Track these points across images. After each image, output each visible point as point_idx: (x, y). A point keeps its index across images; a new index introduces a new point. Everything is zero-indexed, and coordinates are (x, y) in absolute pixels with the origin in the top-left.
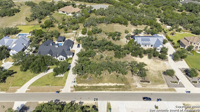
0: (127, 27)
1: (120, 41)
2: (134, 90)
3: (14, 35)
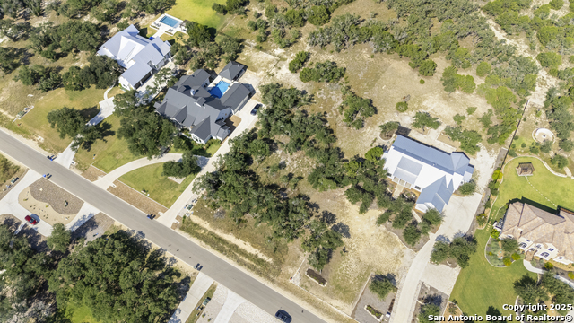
0: (421, 86)
1: (362, 131)
3: (153, 16)
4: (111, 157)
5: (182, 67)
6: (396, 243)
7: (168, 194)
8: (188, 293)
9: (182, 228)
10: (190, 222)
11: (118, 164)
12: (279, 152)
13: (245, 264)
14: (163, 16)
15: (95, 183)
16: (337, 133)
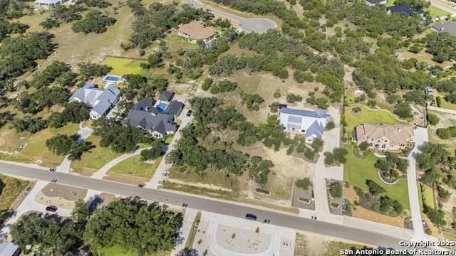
0: (284, 84)
1: (259, 111)
2: (241, 202)
3: (99, 78)
4: (98, 160)
5: (130, 101)
6: (302, 163)
7: (147, 171)
8: (183, 222)
9: (165, 188)
10: (168, 183)
11: (105, 163)
12: (213, 133)
13: (215, 197)
14: (106, 77)
15: (91, 177)
16: (245, 115)
